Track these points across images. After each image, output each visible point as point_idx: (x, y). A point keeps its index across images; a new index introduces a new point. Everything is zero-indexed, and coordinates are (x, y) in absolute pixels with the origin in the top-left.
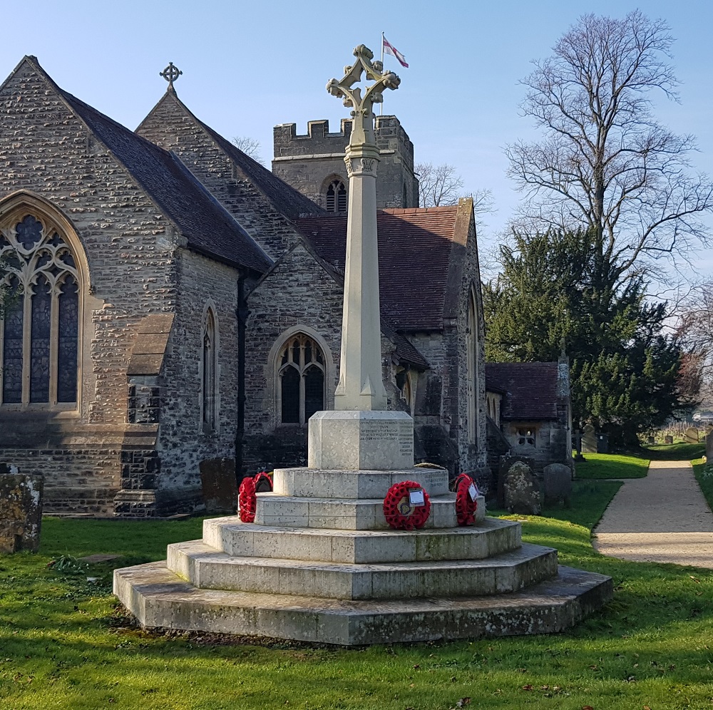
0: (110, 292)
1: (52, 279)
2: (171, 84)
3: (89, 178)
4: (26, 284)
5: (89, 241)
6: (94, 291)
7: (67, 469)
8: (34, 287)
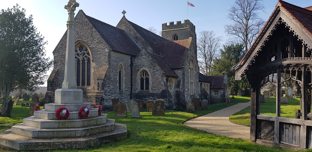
0: (96, 61)
1: (85, 59)
2: (124, 15)
3: (92, 36)
4: (80, 60)
5: (92, 50)
6: (93, 60)
7: (87, 100)
8: (82, 61)
